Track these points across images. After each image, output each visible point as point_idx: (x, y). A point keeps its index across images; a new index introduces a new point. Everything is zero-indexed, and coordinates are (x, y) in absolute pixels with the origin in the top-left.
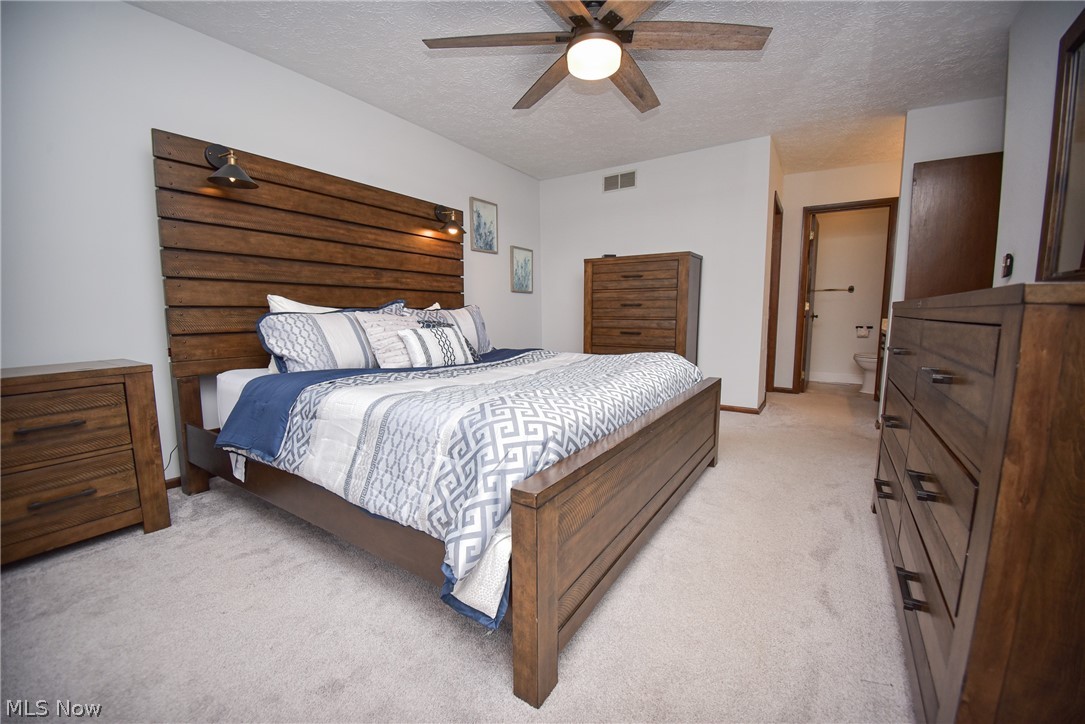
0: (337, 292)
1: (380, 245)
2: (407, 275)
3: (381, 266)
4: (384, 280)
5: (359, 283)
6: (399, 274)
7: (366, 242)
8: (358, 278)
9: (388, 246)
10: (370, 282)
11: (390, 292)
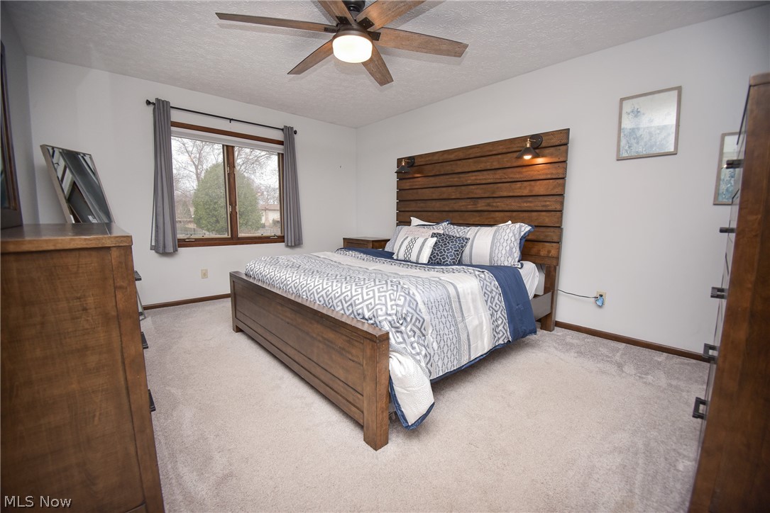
0: (451, 214)
1: (478, 182)
2: (497, 200)
3: (478, 196)
4: (479, 205)
5: (463, 208)
6: (491, 200)
7: (469, 182)
8: (463, 206)
9: (484, 182)
10: (470, 207)
11: (483, 213)
